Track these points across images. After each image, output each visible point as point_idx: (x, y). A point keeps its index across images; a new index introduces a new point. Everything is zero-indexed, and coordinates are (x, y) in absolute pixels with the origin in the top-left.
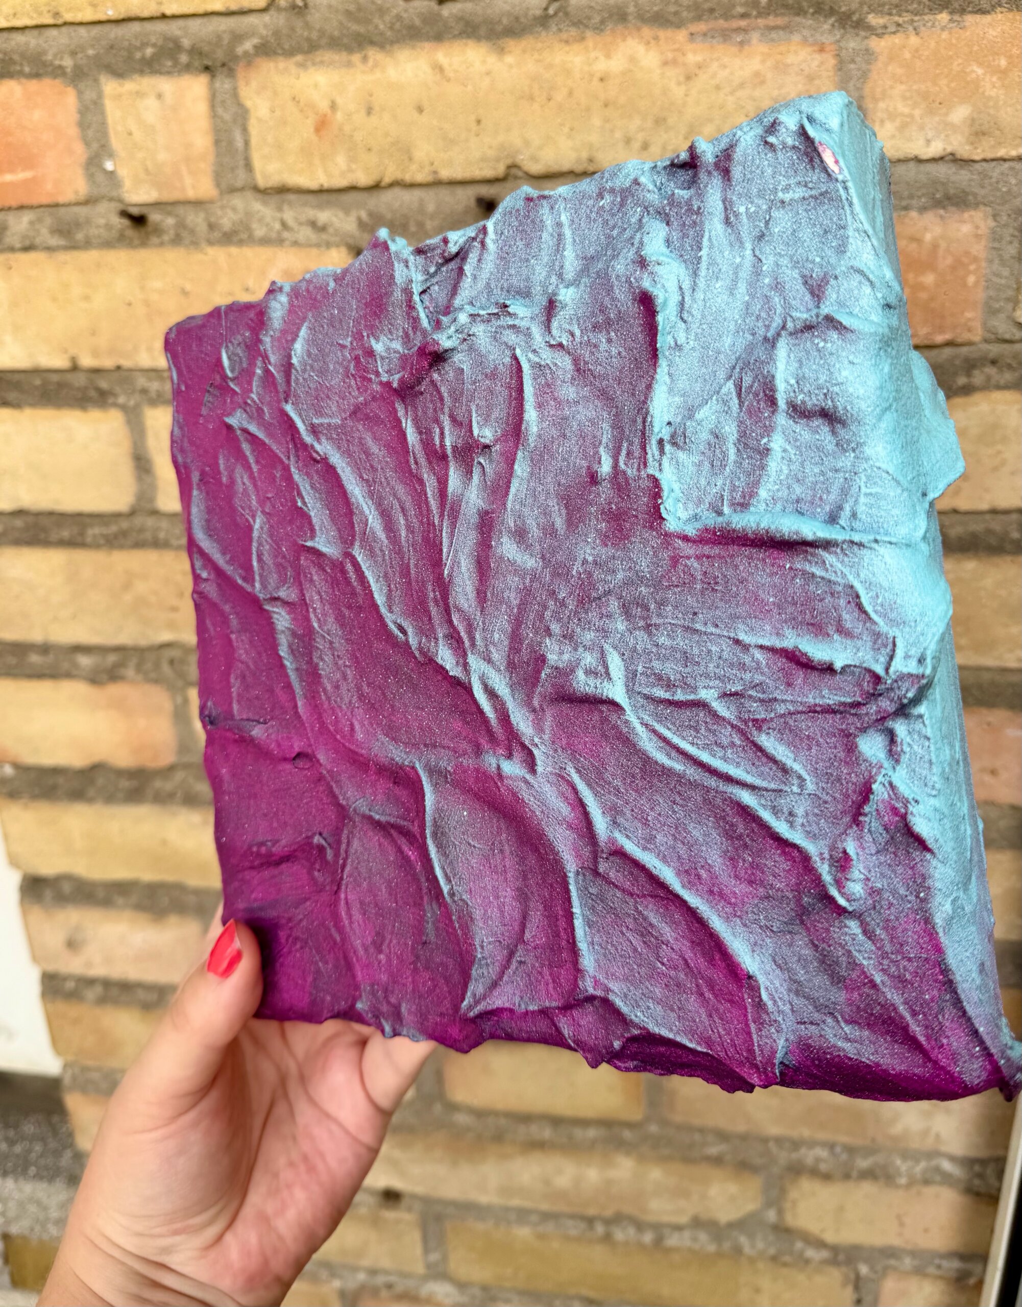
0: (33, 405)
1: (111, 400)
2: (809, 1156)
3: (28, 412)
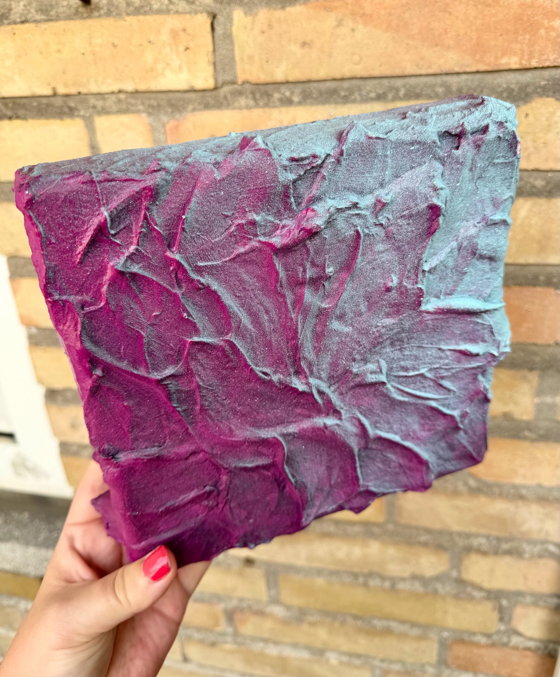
0: (33, 118)
1: (76, 113)
2: (475, 542)
3: (31, 122)
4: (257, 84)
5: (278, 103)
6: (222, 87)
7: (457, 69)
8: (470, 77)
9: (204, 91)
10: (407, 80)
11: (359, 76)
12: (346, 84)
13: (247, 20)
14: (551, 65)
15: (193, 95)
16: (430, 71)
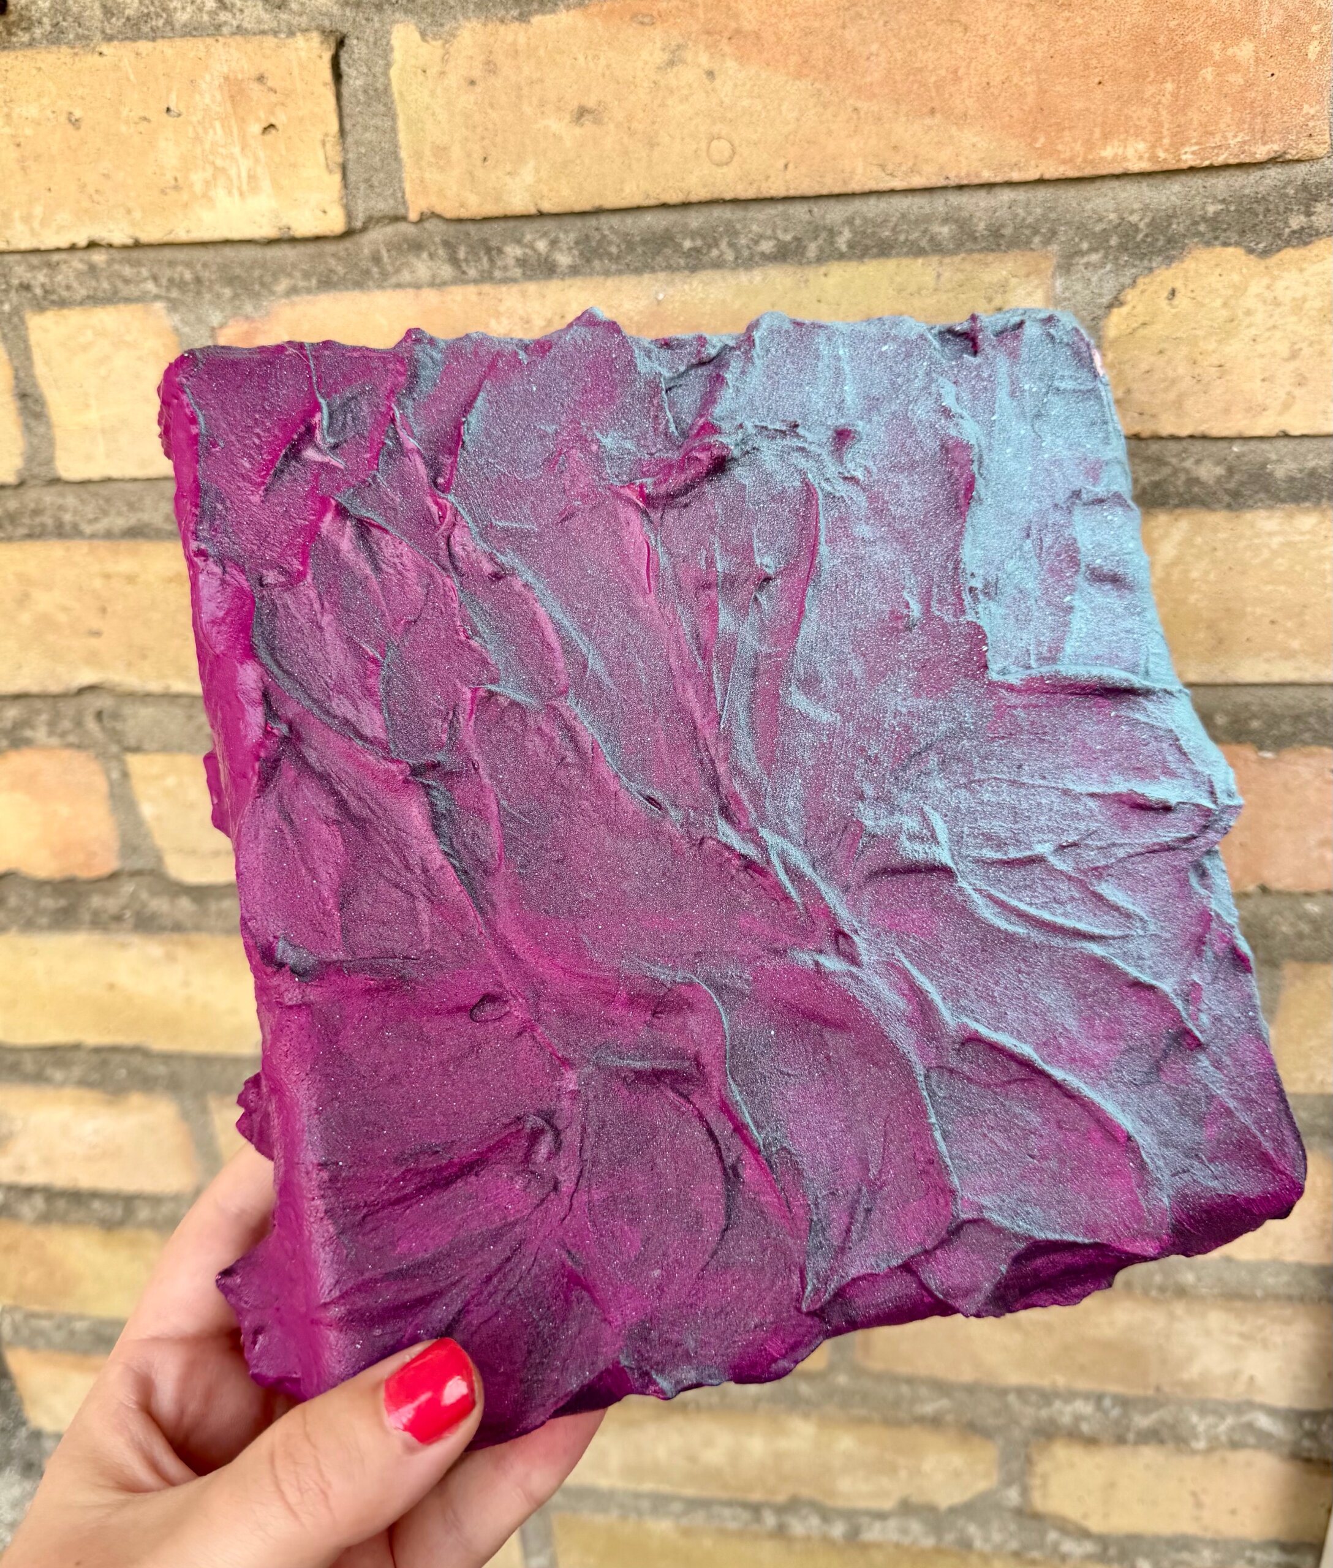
2: (1065, 1412)
4: (460, 221)
5: (517, 272)
6: (364, 229)
7: (987, 176)
8: (1021, 195)
9: (317, 239)
10: (857, 205)
11: (728, 196)
12: (695, 220)
13: (430, 51)
14: (1233, 161)
15: (289, 253)
16: (917, 182)
